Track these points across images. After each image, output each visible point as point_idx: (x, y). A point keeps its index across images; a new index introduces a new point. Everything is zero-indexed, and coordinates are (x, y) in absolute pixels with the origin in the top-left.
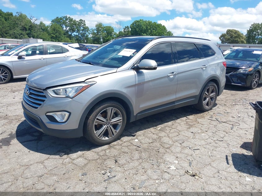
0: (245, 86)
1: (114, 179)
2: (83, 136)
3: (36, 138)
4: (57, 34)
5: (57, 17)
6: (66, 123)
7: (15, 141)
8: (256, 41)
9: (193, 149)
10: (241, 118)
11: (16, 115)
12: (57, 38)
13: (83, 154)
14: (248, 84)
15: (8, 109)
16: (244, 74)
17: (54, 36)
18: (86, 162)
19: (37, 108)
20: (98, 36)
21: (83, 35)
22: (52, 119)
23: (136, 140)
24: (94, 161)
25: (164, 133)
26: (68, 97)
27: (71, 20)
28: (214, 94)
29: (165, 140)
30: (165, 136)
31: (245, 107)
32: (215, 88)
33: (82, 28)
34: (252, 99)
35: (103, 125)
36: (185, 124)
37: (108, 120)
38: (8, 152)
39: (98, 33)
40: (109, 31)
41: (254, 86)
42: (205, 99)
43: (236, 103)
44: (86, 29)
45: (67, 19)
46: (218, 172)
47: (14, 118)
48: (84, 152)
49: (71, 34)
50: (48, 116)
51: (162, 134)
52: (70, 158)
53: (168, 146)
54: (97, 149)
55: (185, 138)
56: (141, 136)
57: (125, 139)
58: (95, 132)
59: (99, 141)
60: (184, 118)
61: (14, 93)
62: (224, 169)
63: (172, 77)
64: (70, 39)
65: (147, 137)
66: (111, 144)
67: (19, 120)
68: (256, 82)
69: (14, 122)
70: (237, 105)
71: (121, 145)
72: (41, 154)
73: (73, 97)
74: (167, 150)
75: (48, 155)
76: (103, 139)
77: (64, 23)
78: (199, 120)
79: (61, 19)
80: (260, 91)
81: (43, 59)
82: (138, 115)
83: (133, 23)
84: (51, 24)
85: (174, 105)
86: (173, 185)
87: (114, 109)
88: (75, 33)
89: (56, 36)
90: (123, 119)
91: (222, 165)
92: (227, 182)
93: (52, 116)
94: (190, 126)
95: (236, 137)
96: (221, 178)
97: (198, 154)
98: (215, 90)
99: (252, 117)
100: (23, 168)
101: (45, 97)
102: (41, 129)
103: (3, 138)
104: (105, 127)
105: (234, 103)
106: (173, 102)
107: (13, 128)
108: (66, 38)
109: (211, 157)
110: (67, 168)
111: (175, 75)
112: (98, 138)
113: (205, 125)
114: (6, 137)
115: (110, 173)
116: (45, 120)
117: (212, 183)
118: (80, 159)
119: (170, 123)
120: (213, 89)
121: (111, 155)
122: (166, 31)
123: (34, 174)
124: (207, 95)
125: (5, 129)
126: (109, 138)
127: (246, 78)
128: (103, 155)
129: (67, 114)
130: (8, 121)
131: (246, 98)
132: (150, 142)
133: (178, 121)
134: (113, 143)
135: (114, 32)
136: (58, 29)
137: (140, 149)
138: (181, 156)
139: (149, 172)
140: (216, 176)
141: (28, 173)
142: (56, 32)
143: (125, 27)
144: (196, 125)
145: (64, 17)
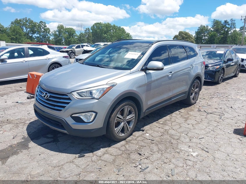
0: (214, 81)
1: (147, 170)
2: (106, 134)
3: (52, 140)
4: (18, 36)
5: (17, 19)
6: (93, 122)
7: (32, 144)
8: (203, 41)
9: (199, 138)
10: (223, 109)
11: (19, 119)
12: (17, 39)
13: (106, 151)
14: (216, 80)
15: (6, 114)
16: (213, 71)
17: (15, 37)
18: (113, 157)
19: (61, 110)
20: (60, 38)
21: (44, 37)
22: (78, 120)
23: (147, 135)
24: (119, 156)
25: (167, 126)
26: (94, 98)
27: (32, 22)
28: (198, 89)
29: (172, 132)
30: (170, 129)
31: (221, 100)
32: (199, 84)
33: (43, 30)
34: (223, 92)
35: (121, 123)
36: (180, 117)
37: (124, 118)
38: (31, 156)
39: (59, 34)
40: (71, 33)
41: (220, 81)
42: (192, 94)
43: (212, 96)
44: (47, 30)
45: (26, 21)
46: (228, 156)
47: (17, 122)
48: (106, 149)
49: (32, 36)
50: (73, 118)
51: (167, 128)
52: (96, 155)
53: (177, 137)
54: (116, 145)
55: (187, 130)
56: (149, 130)
57: (137, 134)
58: (115, 129)
59: (118, 137)
60: (177, 112)
61: (3, 97)
62: (232, 153)
63: (170, 76)
64: (31, 41)
65: (155, 131)
66: (126, 139)
67: (24, 123)
68: (221, 77)
69: (21, 126)
70: (213, 98)
71: (136, 139)
72: (67, 154)
73: (99, 99)
74: (179, 141)
75: (74, 155)
76: (121, 135)
77: (24, 25)
78: (191, 113)
79: (20, 20)
80: (225, 85)
81: (25, 62)
82: (146, 111)
83: (93, 25)
84: (10, 26)
85: (171, 100)
86: (199, 169)
87: (130, 107)
88: (36, 35)
89: (16, 37)
90: (135, 116)
91: (228, 149)
92: (239, 163)
93: (79, 117)
94: (186, 119)
95: (227, 126)
96: (233, 160)
97: (205, 142)
98: (198, 86)
99: (231, 108)
100: (57, 169)
101: (69, 99)
102: (65, 130)
103: (18, 142)
104: (122, 124)
105: (210, 97)
106: (170, 99)
107: (23, 132)
108: (26, 39)
109: (217, 144)
110: (99, 165)
111: (173, 74)
112: (117, 134)
113: (197, 117)
114: (20, 141)
115: (140, 165)
116: (71, 122)
117: (228, 165)
118: (106, 156)
119: (168, 117)
120: (197, 85)
121: (133, 150)
122: (125, 33)
123: (71, 173)
124: (193, 90)
125: (15, 134)
126: (125, 134)
127: (215, 75)
128: (125, 150)
129: (94, 114)
130: (13, 125)
131: (218, 91)
132: (160, 135)
133: (174, 114)
134: (128, 139)
135: (75, 33)
136: (18, 31)
137: (154, 142)
138: (192, 145)
139: (173, 160)
140: (228, 159)
141: (64, 173)
142: (16, 34)
143: (86, 29)
144: (190, 117)
145: (23, 19)
